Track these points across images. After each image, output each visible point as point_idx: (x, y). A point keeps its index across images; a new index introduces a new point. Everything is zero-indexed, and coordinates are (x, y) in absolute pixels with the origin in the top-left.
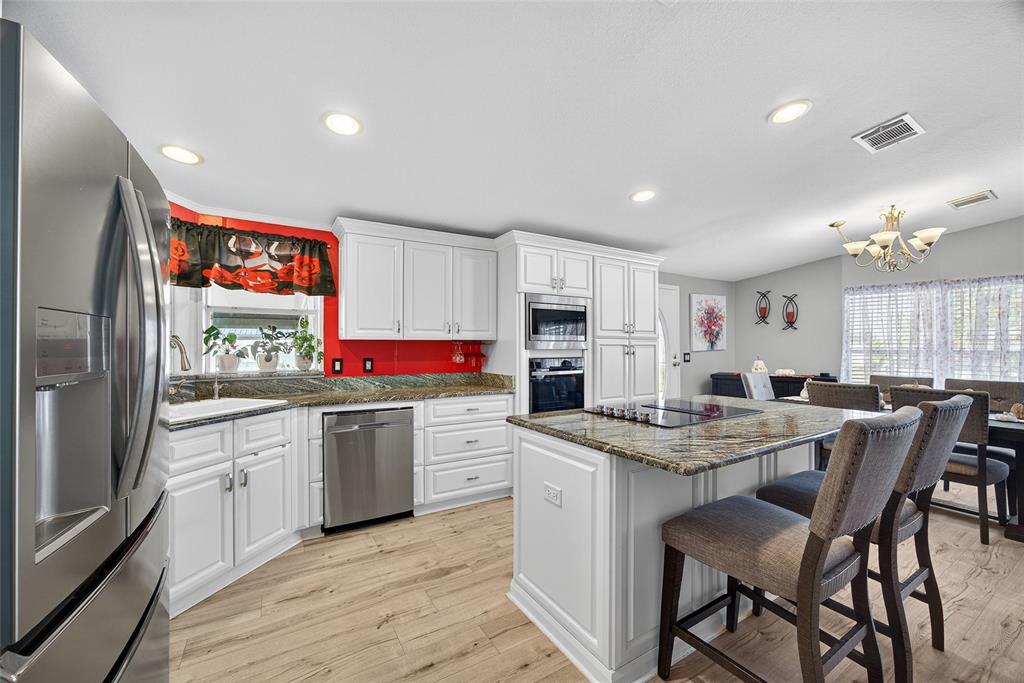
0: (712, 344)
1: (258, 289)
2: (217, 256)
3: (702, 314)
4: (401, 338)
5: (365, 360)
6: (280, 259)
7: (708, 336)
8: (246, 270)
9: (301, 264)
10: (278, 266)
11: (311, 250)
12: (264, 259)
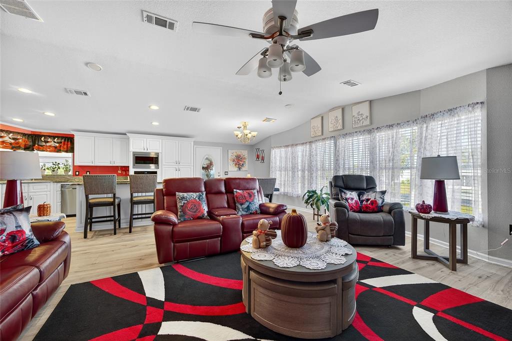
0: (240, 169)
1: (50, 151)
2: (37, 143)
3: (234, 157)
4: (93, 165)
5: (87, 172)
6: (58, 143)
7: (237, 166)
8: (46, 146)
9: (64, 144)
10: (57, 145)
11: (68, 140)
12: (52, 143)
